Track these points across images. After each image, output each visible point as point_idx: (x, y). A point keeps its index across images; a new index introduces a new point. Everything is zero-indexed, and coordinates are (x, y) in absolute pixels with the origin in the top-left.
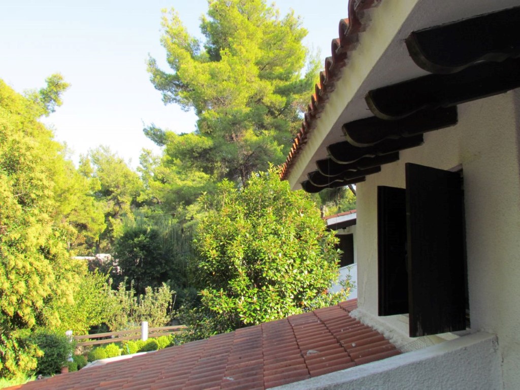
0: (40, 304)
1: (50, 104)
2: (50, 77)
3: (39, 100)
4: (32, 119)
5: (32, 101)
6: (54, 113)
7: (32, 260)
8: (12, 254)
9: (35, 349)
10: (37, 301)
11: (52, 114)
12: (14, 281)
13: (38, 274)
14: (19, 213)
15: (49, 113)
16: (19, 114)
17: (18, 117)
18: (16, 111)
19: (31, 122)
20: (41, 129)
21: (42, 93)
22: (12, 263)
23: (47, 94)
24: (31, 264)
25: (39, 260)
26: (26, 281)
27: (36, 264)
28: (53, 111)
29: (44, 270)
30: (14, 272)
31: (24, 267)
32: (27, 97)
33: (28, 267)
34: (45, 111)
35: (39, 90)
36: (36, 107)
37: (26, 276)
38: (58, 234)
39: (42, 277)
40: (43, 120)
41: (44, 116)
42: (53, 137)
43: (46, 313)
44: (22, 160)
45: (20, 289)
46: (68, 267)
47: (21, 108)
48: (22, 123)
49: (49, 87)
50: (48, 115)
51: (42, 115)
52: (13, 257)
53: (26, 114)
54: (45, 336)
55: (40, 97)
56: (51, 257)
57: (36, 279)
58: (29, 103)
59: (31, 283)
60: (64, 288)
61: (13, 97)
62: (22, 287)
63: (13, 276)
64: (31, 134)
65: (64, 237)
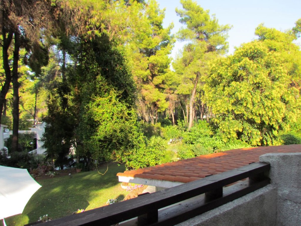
0: (280, 121)
1: (298, 34)
2: (297, 21)
3: (292, 33)
4: (288, 42)
5: (288, 35)
6: (300, 38)
7: (274, 103)
8: (266, 100)
9: (280, 139)
10: (279, 120)
11: (298, 39)
12: (267, 111)
13: (278, 109)
14: (270, 84)
15: (297, 38)
16: (282, 42)
17: (282, 43)
18: (281, 41)
19: (288, 44)
20: (293, 46)
21: (293, 29)
22: (266, 104)
23: (296, 30)
24: (274, 105)
25: (278, 103)
26: (272, 111)
27: (276, 104)
28: (299, 37)
29: (280, 107)
30: (267, 107)
31: (271, 106)
32: (286, 33)
33: (273, 106)
34: (295, 37)
35: (292, 28)
36: (290, 37)
37: (272, 109)
38: (289, 92)
39: (279, 109)
40: (294, 42)
41: (294, 40)
42: (299, 49)
43: (283, 125)
44: (272, 62)
45: (269, 115)
46: (294, 106)
47: (283, 38)
48: (284, 45)
49: (297, 26)
50: (296, 39)
51: (293, 40)
52: (266, 102)
53: (285, 41)
54: (290, 135)
55: (292, 31)
56: (286, 102)
57: (277, 111)
58: (287, 36)
59: (274, 112)
60: (291, 115)
61: (279, 35)
62: (270, 114)
63: (266, 109)
64: (288, 49)
65: (293, 94)
